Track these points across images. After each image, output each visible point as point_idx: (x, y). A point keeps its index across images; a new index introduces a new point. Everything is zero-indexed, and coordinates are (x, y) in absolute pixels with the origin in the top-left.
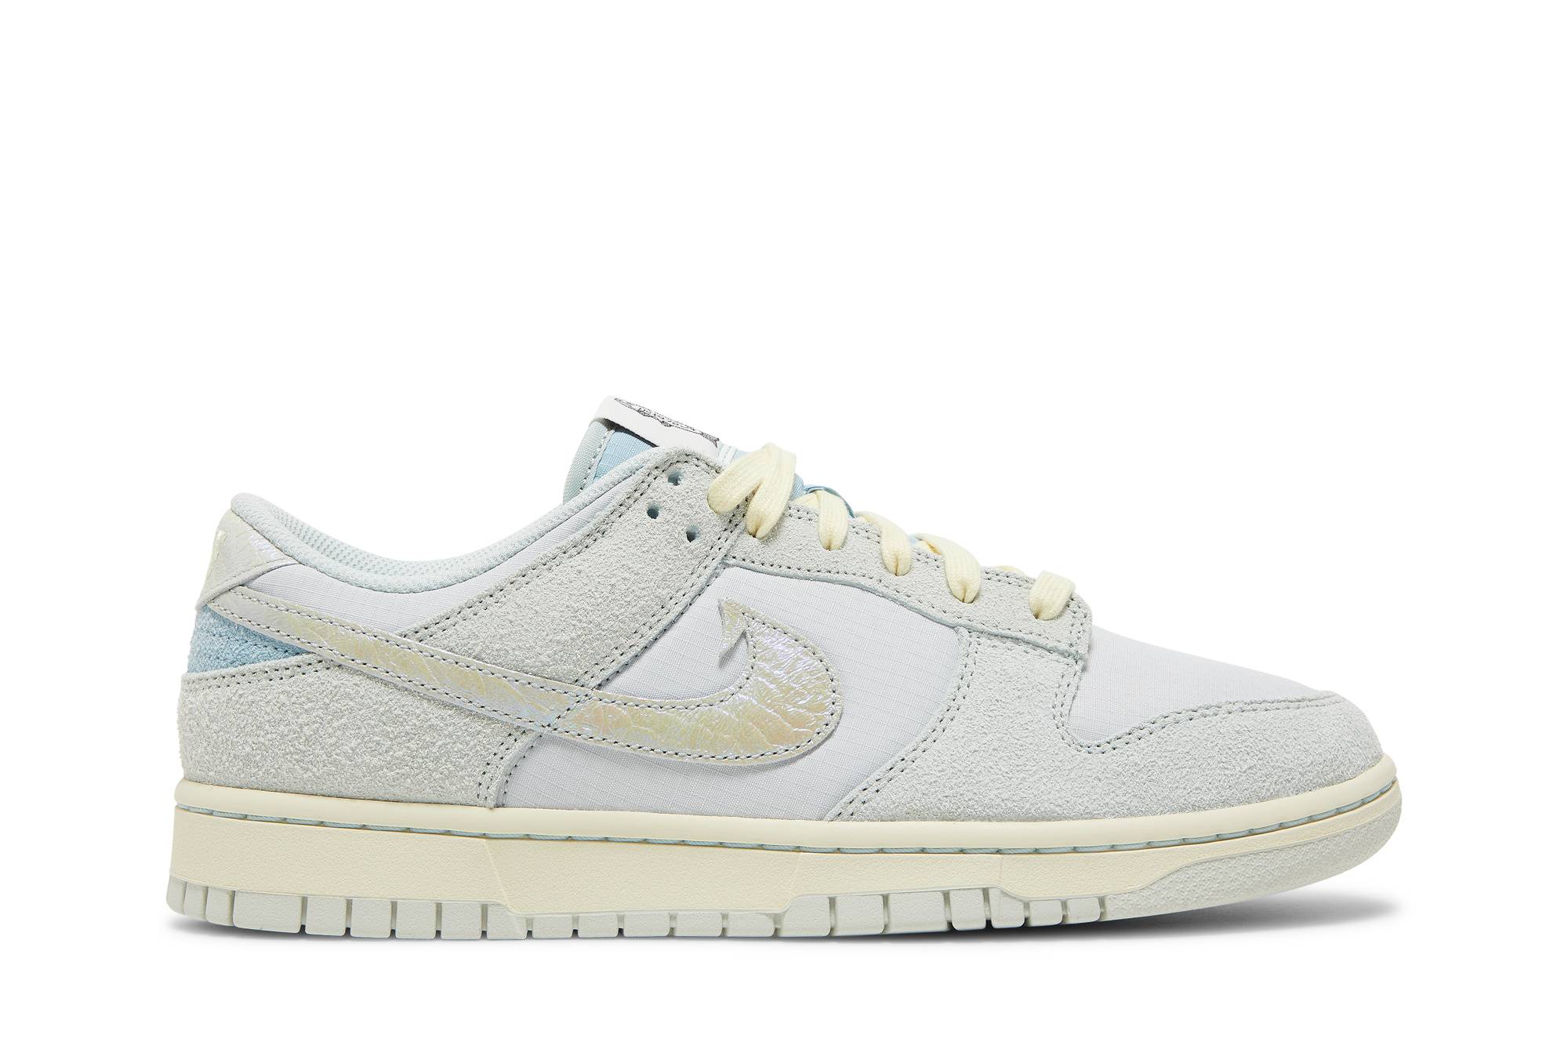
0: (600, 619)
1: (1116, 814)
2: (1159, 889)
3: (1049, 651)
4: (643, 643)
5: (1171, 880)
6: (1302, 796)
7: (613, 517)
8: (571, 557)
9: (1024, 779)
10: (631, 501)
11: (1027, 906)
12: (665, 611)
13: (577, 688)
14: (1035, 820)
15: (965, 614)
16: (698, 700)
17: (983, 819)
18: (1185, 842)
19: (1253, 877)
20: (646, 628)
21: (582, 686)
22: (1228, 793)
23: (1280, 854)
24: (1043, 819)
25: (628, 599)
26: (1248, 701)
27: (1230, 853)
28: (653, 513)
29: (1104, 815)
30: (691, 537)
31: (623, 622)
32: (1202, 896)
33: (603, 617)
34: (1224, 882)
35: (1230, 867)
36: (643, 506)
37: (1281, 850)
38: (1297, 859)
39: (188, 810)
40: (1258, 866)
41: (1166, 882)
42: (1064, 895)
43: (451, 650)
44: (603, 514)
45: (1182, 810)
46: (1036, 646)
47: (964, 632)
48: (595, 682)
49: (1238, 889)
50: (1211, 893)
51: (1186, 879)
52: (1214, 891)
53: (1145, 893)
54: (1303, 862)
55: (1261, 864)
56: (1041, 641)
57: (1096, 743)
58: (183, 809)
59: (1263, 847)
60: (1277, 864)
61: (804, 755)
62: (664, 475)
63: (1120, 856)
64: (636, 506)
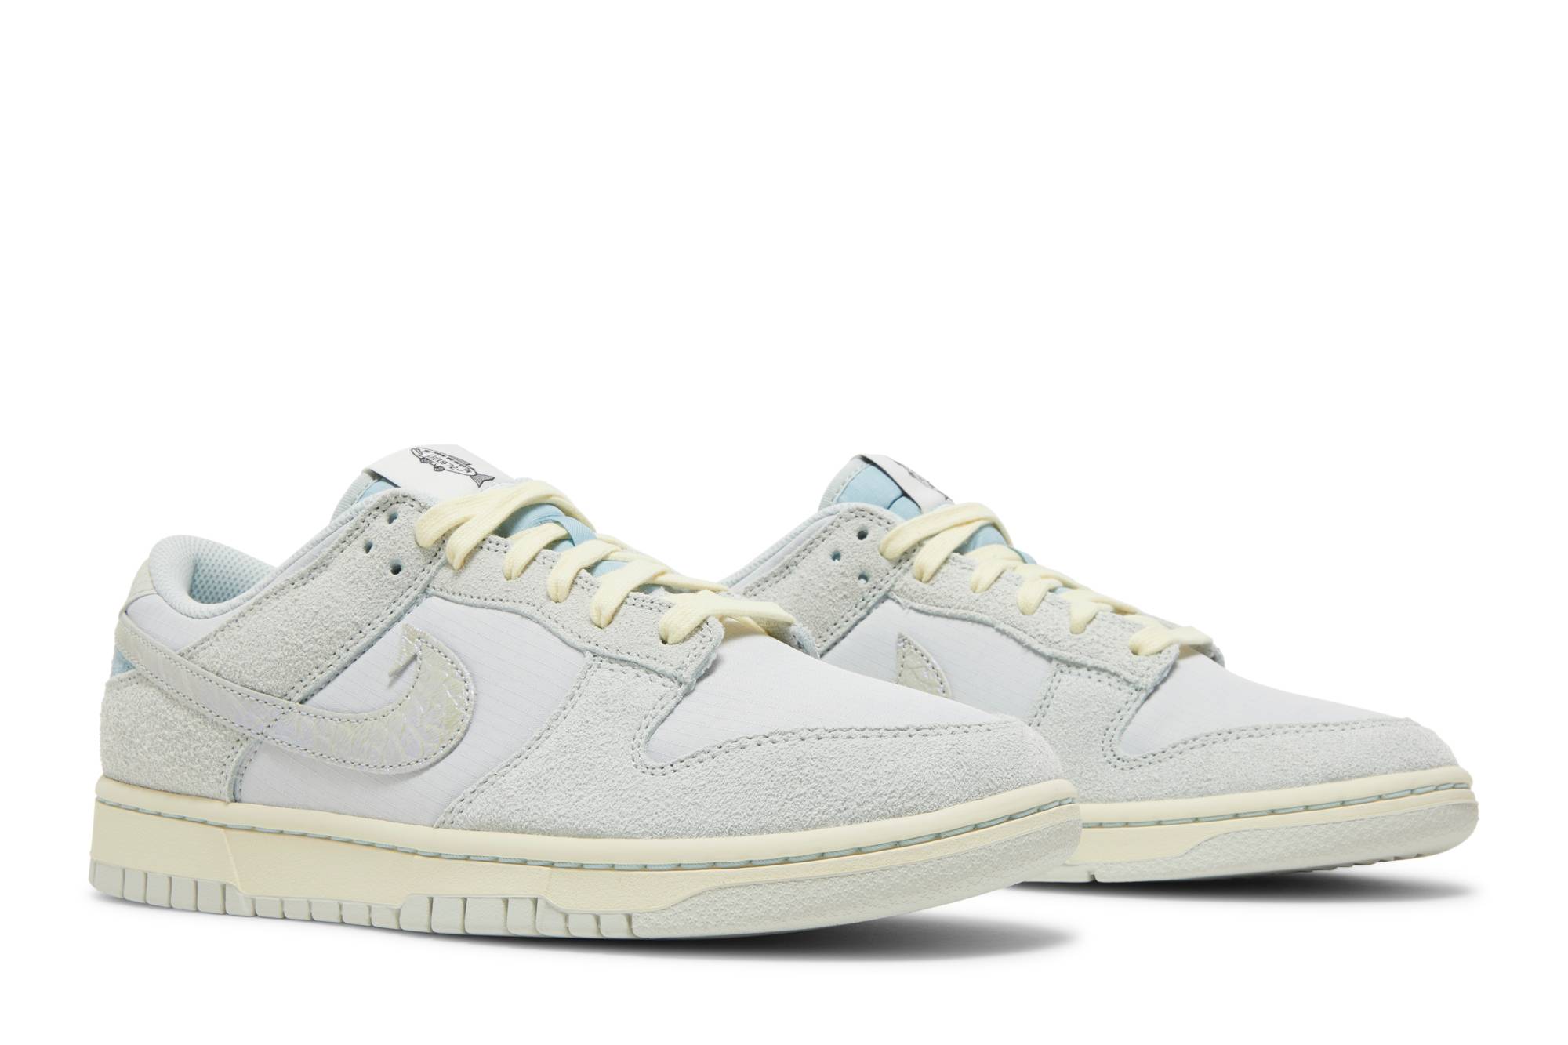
0: (301, 642)
1: (653, 835)
2: (680, 911)
3: (659, 674)
4: (339, 664)
5: (693, 902)
6: (855, 827)
7: (335, 553)
8: (297, 587)
9: (581, 797)
10: (351, 538)
11: (566, 918)
12: (362, 635)
13: (284, 702)
14: (581, 836)
15: (594, 639)
16: (366, 715)
17: (544, 833)
18: (714, 866)
19: (779, 905)
20: (343, 650)
21: (290, 700)
22: (768, 820)
23: (813, 884)
24: (589, 836)
25: (327, 625)
26: (830, 728)
27: (758, 879)
28: (368, 548)
29: (642, 836)
30: (396, 570)
31: (322, 645)
32: (723, 921)
33: (305, 640)
34: (747, 909)
35: (756, 894)
36: (359, 543)
37: (815, 880)
38: (833, 890)
39: (103, 803)
40: (786, 895)
41: (687, 904)
42: (597, 910)
43: (204, 668)
44: (327, 550)
45: (718, 834)
46: (648, 670)
47: (589, 655)
48: (300, 696)
49: (762, 916)
50: (733, 918)
51: (708, 903)
52: (735, 917)
53: (668, 913)
54: (839, 894)
55: (789, 893)
56: (652, 665)
57: (660, 764)
58: (101, 801)
59: (794, 876)
60: (808, 894)
61: (431, 766)
62: (385, 514)
63: (648, 876)
64: (355, 543)
